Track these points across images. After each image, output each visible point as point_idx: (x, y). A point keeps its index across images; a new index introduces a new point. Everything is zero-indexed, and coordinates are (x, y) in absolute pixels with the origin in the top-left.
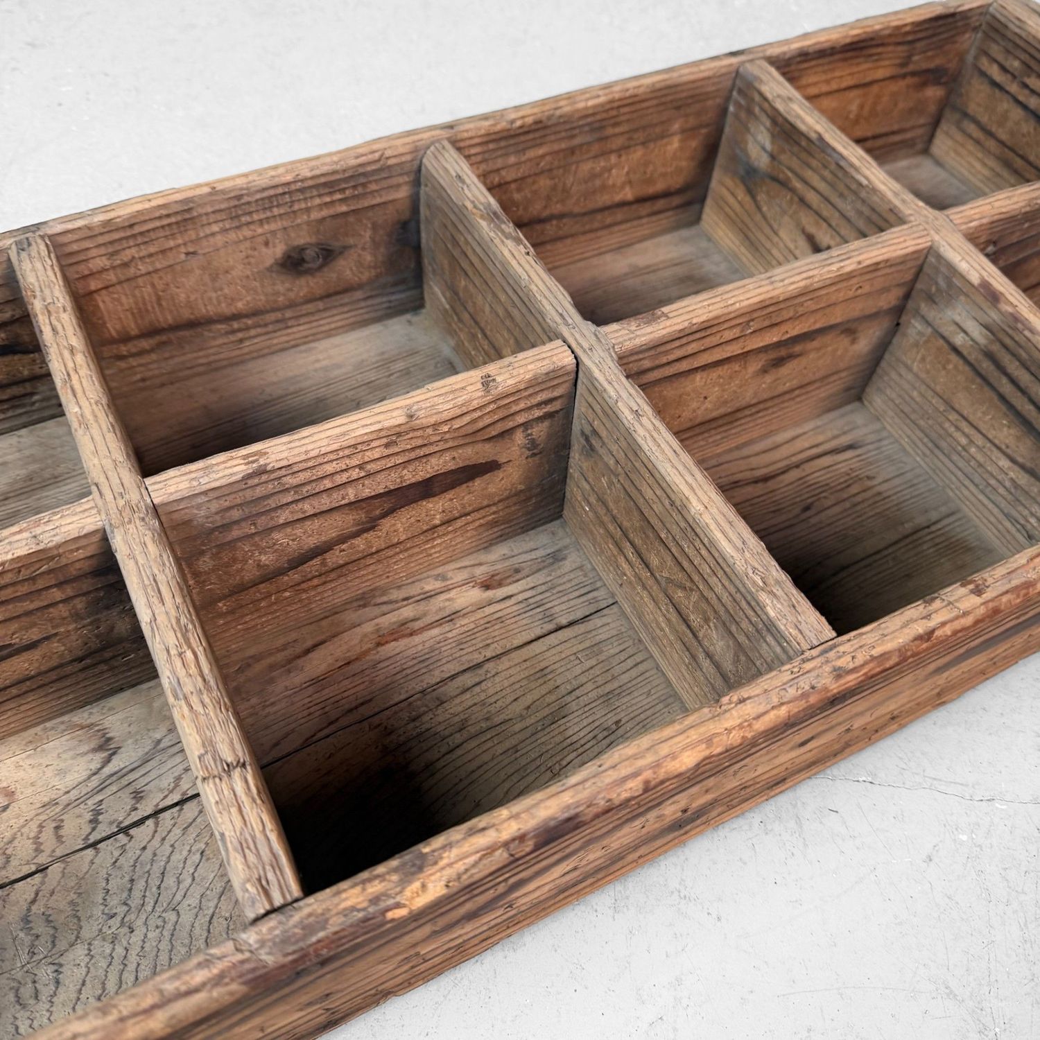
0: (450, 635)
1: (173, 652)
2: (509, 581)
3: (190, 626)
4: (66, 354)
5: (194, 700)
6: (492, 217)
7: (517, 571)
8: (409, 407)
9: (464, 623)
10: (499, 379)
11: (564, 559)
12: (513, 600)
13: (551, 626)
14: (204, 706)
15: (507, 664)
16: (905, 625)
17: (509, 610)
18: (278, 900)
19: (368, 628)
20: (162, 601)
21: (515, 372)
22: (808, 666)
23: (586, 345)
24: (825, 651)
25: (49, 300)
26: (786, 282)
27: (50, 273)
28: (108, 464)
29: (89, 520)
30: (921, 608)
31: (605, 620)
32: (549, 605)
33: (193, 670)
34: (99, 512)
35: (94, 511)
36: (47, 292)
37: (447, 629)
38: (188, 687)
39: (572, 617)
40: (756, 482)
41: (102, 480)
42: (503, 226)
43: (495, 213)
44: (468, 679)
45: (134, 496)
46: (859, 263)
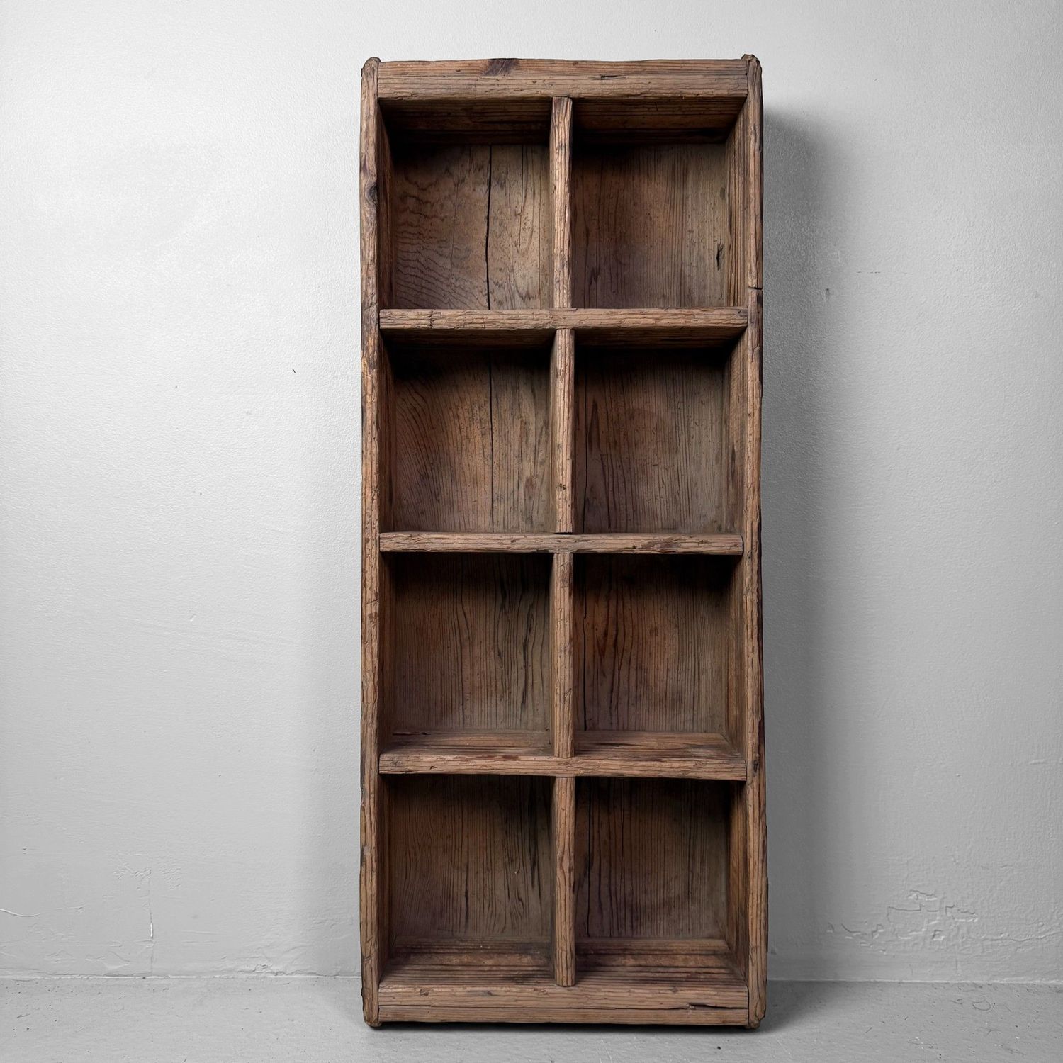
0: (512, 452)
1: (485, 317)
2: (527, 492)
3: (494, 326)
4: (657, 316)
5: (462, 318)
6: (668, 543)
7: (530, 498)
8: (562, 447)
9: (515, 461)
10: (561, 493)
11: (526, 523)
12: (516, 489)
13: (495, 497)
14: (459, 320)
15: (486, 470)
16: (372, 579)
17: (512, 484)
18: (381, 320)
19: (532, 419)
20: (509, 319)
21: (561, 501)
22: (374, 531)
23: (562, 540)
24: (376, 542)
25: (696, 316)
26: (559, 658)
27: (716, 321)
28: (583, 317)
29: (558, 304)
30: (375, 589)
31: (487, 523)
32: (506, 502)
33: (474, 321)
34: (560, 308)
35: (561, 305)
36: (703, 317)
37: (516, 453)
38: (468, 317)
39: (495, 509)
41: (576, 313)
42: (660, 546)
43: (670, 546)
44: (488, 450)
45: (563, 322)
46: (556, 705)
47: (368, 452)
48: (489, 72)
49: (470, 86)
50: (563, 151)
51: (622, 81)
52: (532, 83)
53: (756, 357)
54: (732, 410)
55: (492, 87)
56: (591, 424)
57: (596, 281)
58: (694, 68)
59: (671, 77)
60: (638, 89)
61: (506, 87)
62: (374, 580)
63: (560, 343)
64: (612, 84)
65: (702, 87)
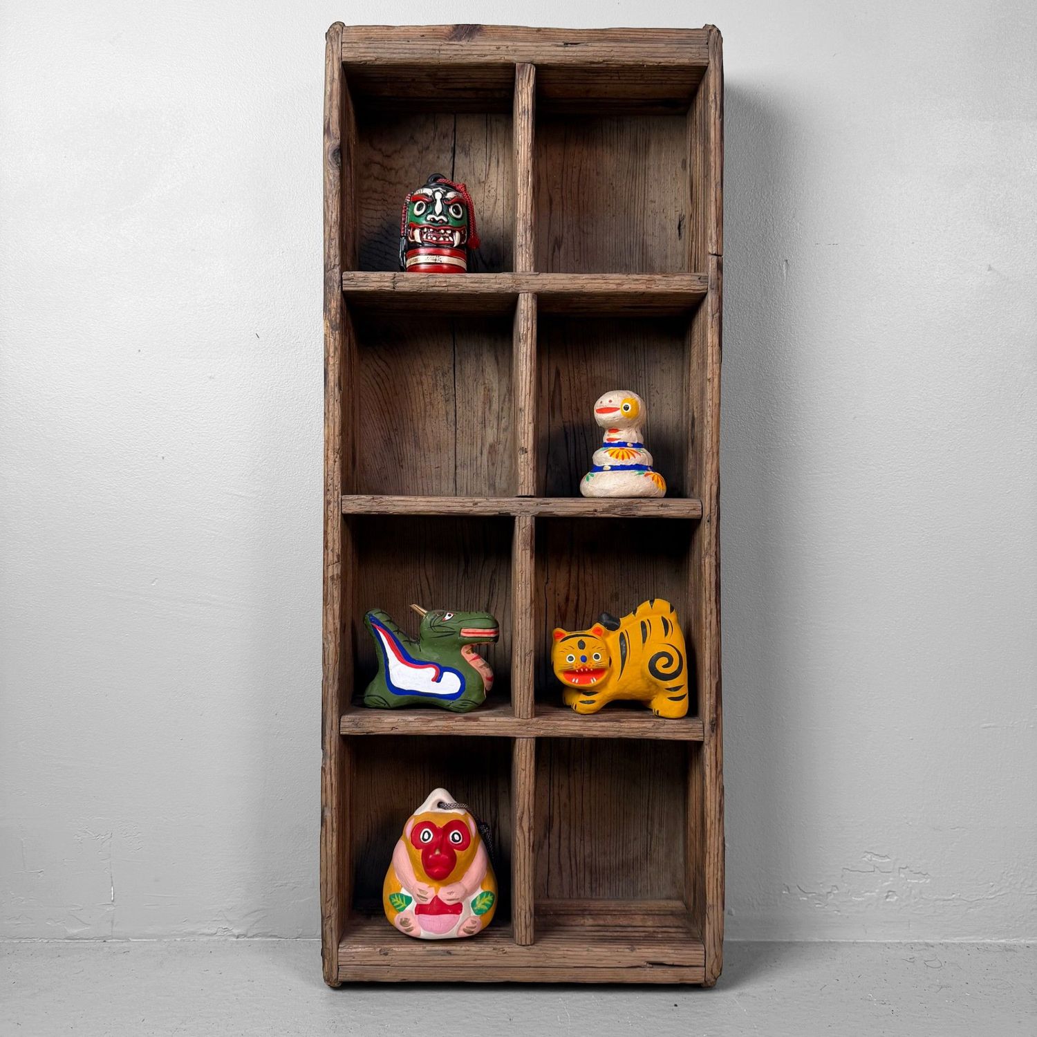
0: (475, 419)
1: (448, 280)
2: (490, 459)
3: (457, 289)
4: (618, 282)
5: (425, 281)
7: (493, 464)
8: (524, 411)
9: (478, 428)
10: (523, 456)
11: (489, 489)
12: (479, 455)
13: (458, 464)
14: (421, 283)
15: (450, 436)
16: (334, 541)
17: (475, 451)
18: (344, 282)
19: (495, 386)
20: (472, 283)
21: (522, 464)
22: (336, 493)
23: (523, 503)
24: (338, 504)
25: (657, 282)
26: (520, 620)
27: (677, 287)
28: (545, 282)
29: (521, 267)
30: (337, 551)
31: (450, 489)
32: (469, 467)
33: (437, 284)
34: (522, 272)
35: (524, 270)
36: (664, 283)
37: (479, 420)
38: (431, 280)
39: (458, 476)
40: (488, 605)
41: (539, 277)
42: (620, 509)
43: (631, 509)
44: (451, 417)
45: (525, 287)
46: (517, 667)
47: (331, 414)
48: (453, 38)
49: (434, 52)
50: (526, 116)
51: (585, 49)
52: (495, 49)
53: (716, 323)
54: (692, 377)
55: (455, 53)
56: (554, 392)
57: (559, 249)
58: (655, 37)
59: (633, 45)
60: (601, 57)
61: (470, 52)
62: (336, 542)
63: (522, 308)
64: (574, 52)
65: (663, 55)
